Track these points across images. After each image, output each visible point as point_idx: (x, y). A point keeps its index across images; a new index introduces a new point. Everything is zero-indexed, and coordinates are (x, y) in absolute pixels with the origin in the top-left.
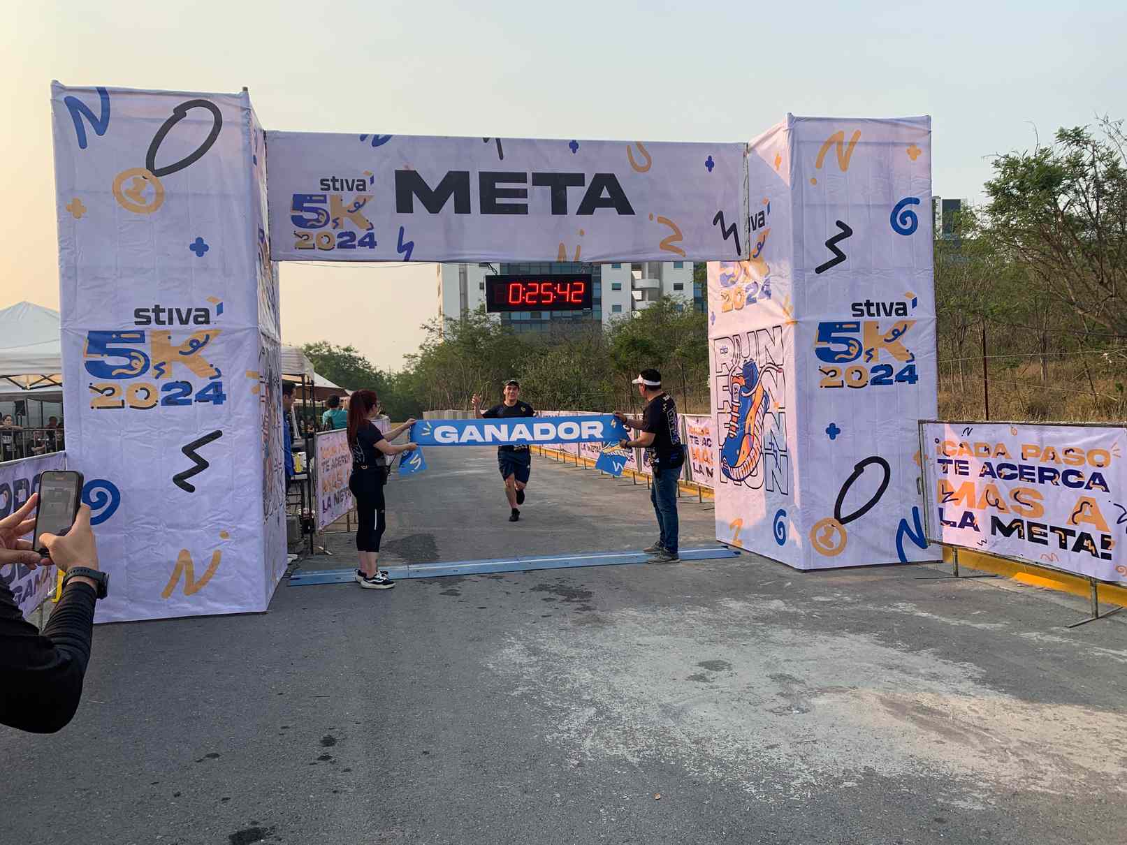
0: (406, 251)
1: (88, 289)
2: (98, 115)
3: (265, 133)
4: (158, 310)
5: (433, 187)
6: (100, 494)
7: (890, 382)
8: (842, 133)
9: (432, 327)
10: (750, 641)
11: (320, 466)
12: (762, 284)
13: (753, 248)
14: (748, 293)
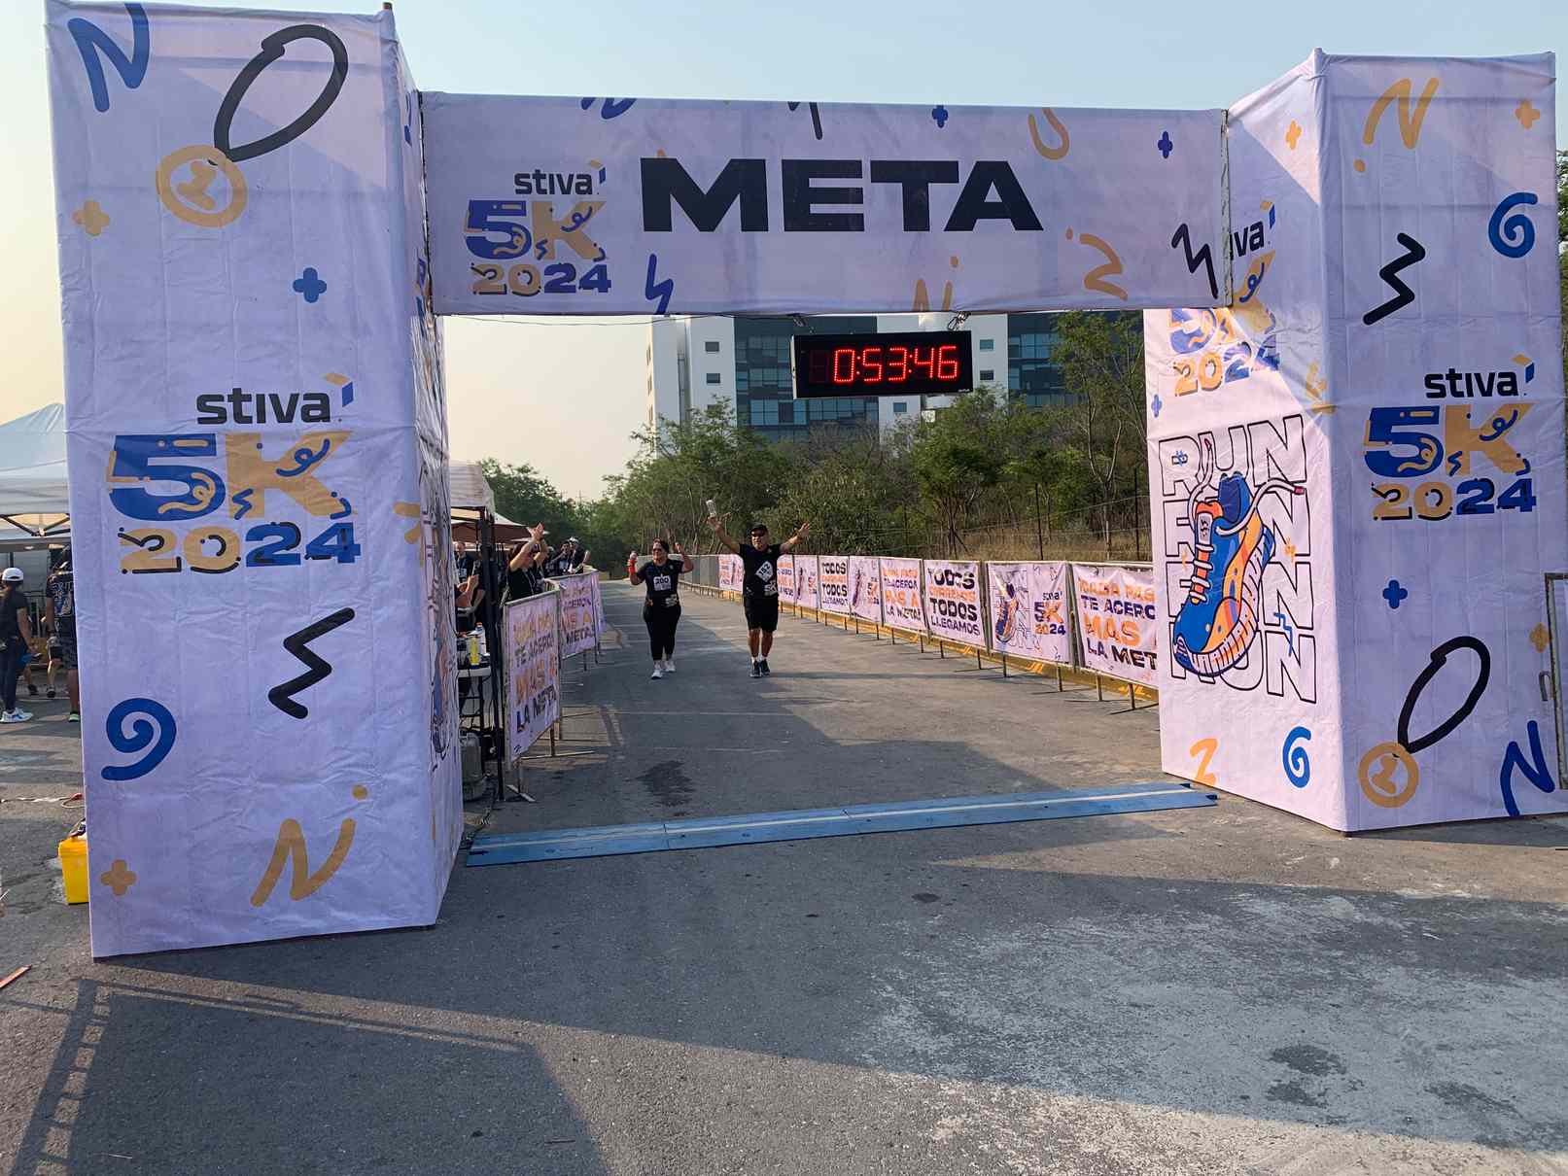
0: (660, 296)
1: (116, 360)
2: (129, 52)
3: (420, 95)
4: (238, 397)
5: (705, 188)
6: (139, 725)
7: (1489, 509)
8: (1406, 82)
9: (646, 436)
10: (1341, 995)
11: (513, 656)
12: (1260, 346)
13: (1240, 285)
14: (1230, 363)
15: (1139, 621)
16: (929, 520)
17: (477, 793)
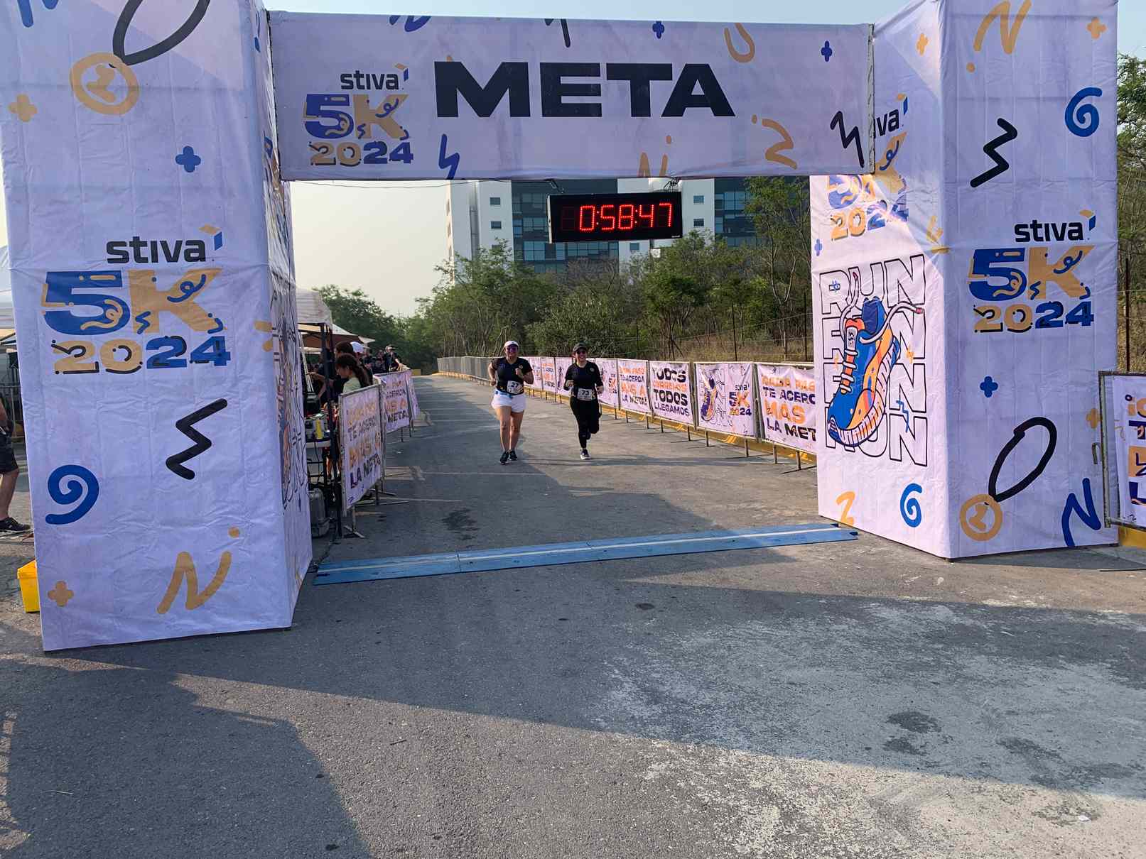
0: (450, 166)
1: (44, 216)
3: (268, 12)
4: (137, 243)
5: (483, 84)
6: (72, 484)
7: (1060, 324)
8: (1007, 3)
9: (446, 268)
10: (940, 676)
11: (346, 433)
12: (894, 203)
13: (881, 158)
14: (872, 215)
15: (805, 405)
16: (654, 331)
17: (323, 531)
